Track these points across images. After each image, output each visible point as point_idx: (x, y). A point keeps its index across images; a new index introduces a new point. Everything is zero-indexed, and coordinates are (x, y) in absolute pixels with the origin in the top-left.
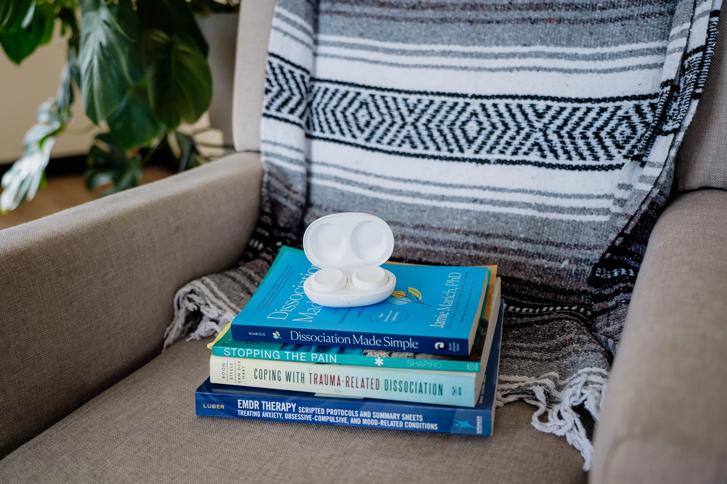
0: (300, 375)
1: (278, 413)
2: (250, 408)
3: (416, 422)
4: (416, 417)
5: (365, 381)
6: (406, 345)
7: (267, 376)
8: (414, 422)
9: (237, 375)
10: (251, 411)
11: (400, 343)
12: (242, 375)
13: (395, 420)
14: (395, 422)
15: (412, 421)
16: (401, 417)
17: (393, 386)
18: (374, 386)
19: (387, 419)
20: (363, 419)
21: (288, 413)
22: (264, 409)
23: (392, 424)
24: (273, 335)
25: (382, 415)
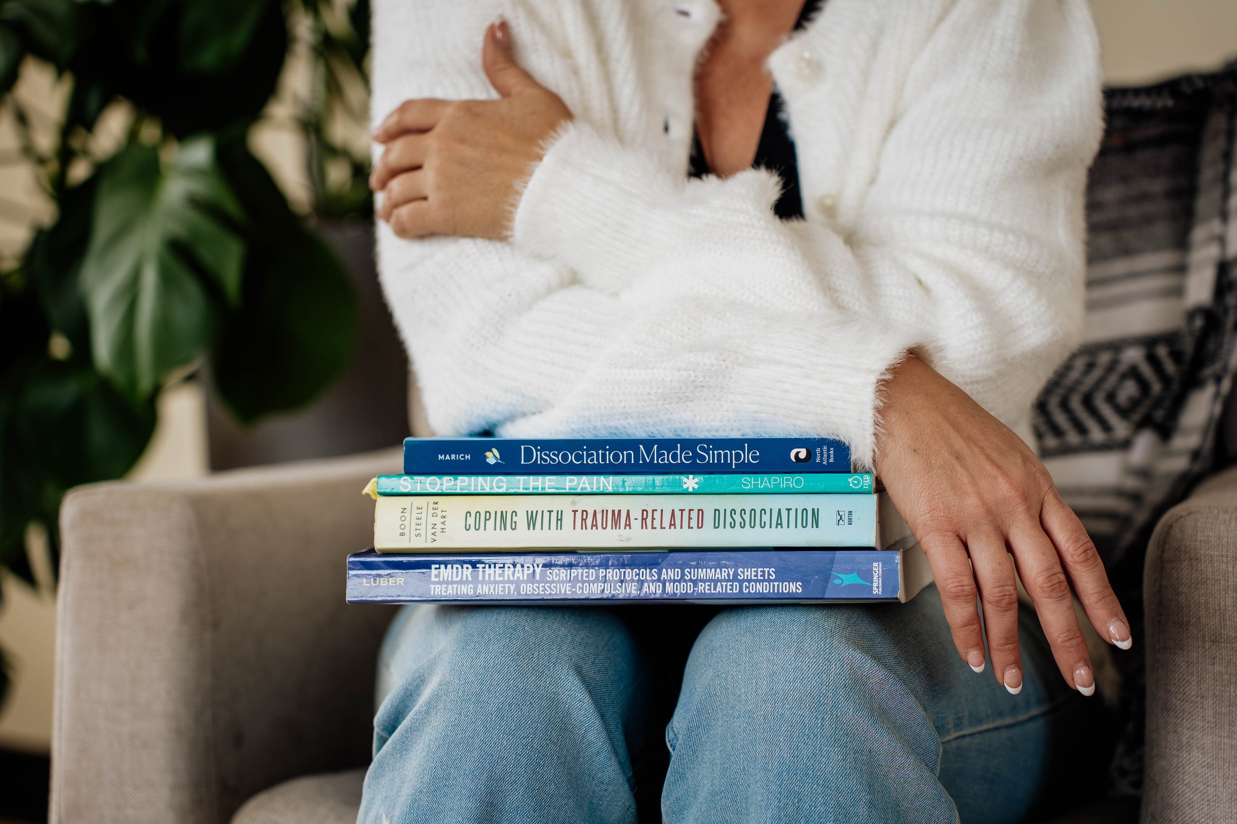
0: (554, 515)
1: (507, 585)
2: (455, 579)
3: (764, 581)
4: (763, 572)
5: (678, 514)
6: (738, 457)
7: (491, 523)
8: (760, 581)
9: (430, 526)
10: (455, 586)
11: (726, 455)
12: (439, 526)
13: (725, 580)
14: (724, 584)
15: (756, 581)
16: (736, 574)
17: (729, 520)
18: (694, 523)
19: (710, 581)
20: (667, 584)
21: (526, 582)
22: (480, 578)
23: (719, 589)
24: (486, 457)
25: (702, 573)
